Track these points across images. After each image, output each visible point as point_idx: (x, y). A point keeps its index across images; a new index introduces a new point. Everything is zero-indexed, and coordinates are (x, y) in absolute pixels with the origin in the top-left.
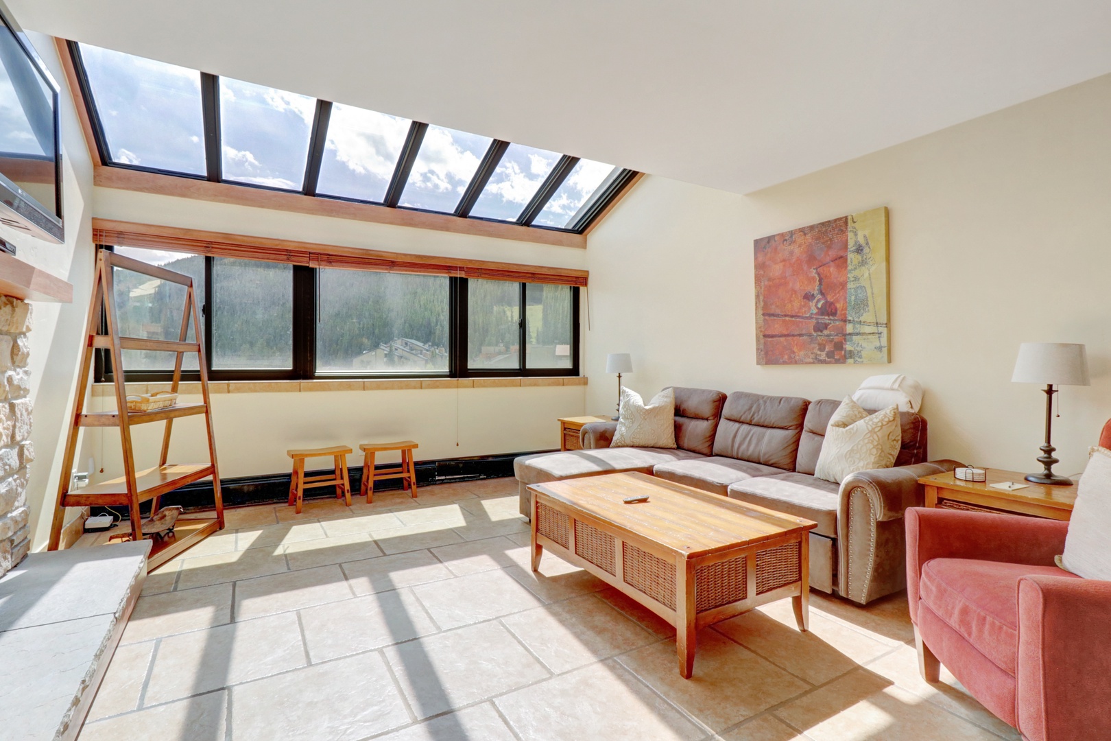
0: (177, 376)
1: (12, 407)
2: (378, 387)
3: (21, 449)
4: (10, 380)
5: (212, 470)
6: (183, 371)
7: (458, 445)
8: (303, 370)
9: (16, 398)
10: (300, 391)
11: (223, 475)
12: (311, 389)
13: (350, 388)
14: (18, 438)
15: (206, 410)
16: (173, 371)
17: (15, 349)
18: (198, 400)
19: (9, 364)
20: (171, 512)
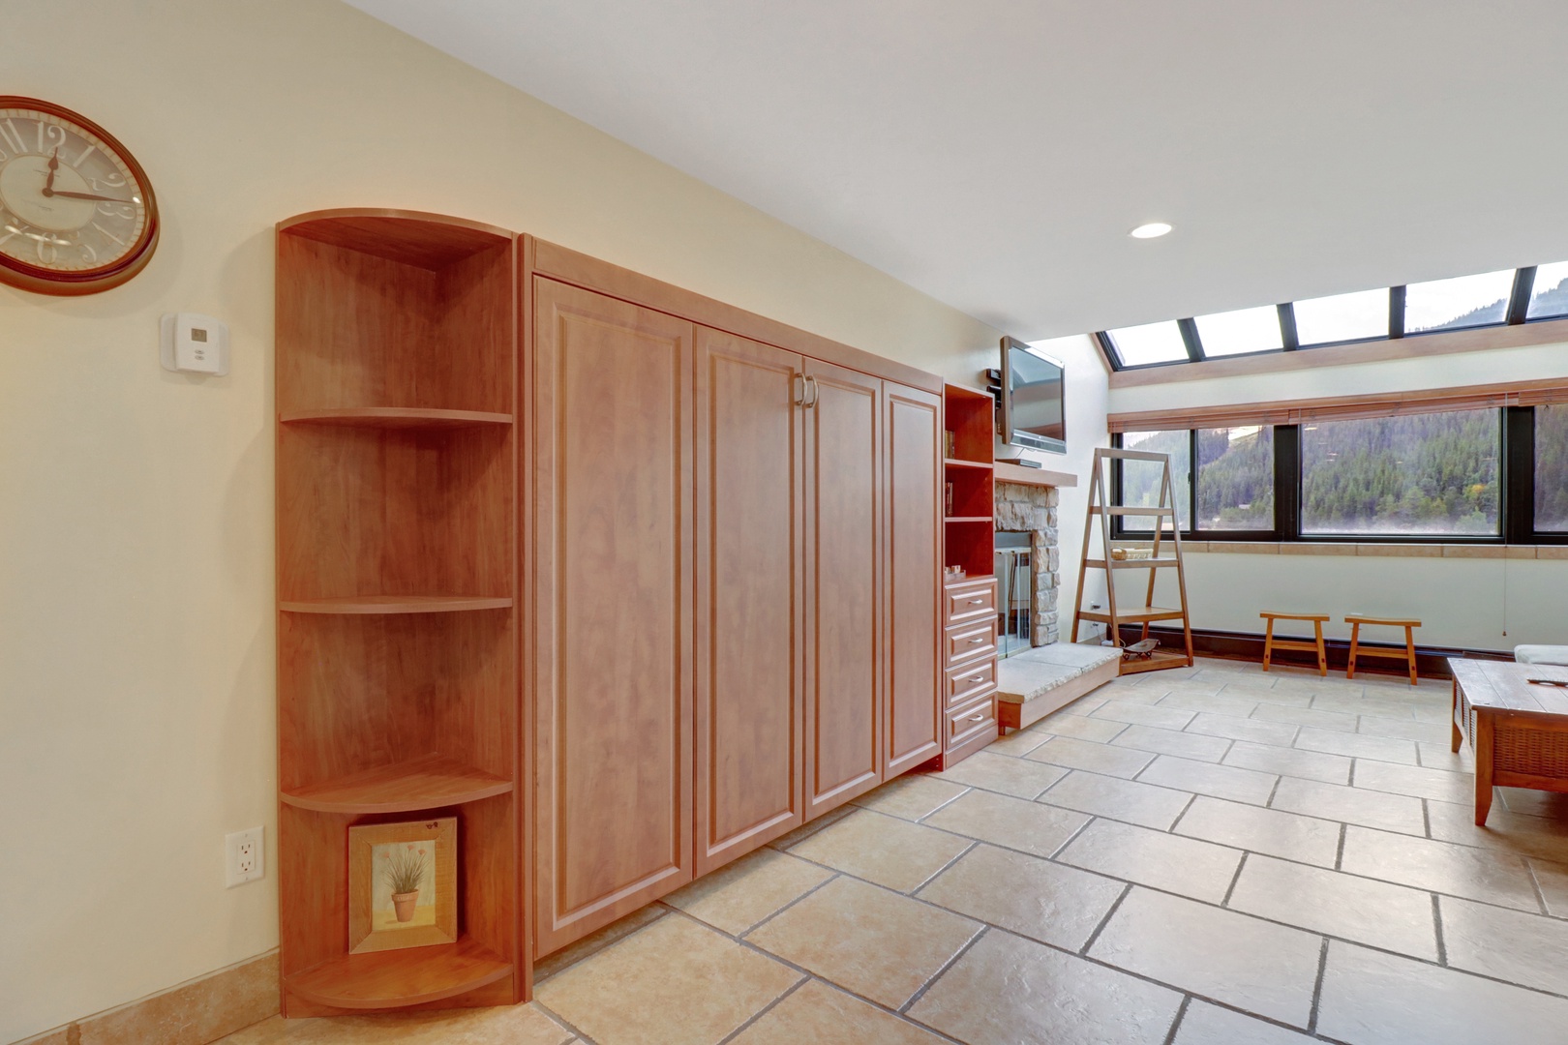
0: (1157, 536)
1: (1048, 550)
2: (1376, 553)
3: (1053, 575)
4: (1046, 534)
5: (1183, 615)
6: (1163, 532)
7: (1505, 635)
8: (1286, 529)
9: (1051, 545)
10: (1279, 553)
11: (1193, 625)
12: (1290, 552)
13: (1338, 552)
14: (1051, 569)
15: (1179, 565)
16: (1153, 532)
17: (1049, 517)
18: (1172, 557)
19: (1046, 525)
20: (1149, 644)
